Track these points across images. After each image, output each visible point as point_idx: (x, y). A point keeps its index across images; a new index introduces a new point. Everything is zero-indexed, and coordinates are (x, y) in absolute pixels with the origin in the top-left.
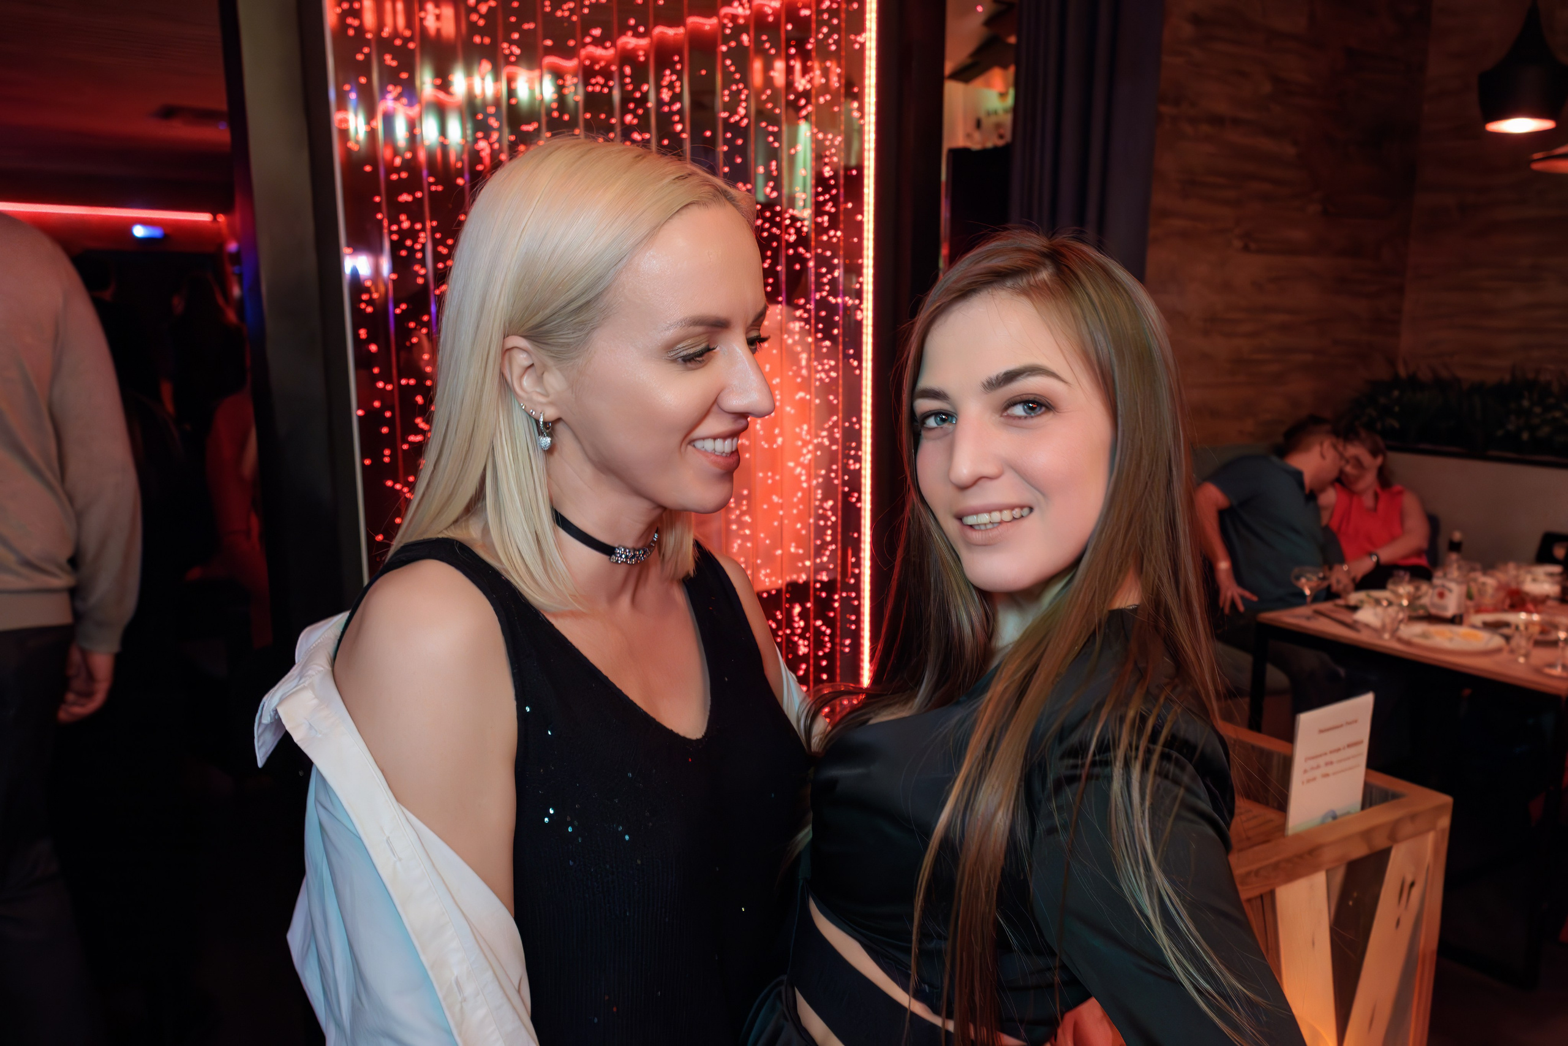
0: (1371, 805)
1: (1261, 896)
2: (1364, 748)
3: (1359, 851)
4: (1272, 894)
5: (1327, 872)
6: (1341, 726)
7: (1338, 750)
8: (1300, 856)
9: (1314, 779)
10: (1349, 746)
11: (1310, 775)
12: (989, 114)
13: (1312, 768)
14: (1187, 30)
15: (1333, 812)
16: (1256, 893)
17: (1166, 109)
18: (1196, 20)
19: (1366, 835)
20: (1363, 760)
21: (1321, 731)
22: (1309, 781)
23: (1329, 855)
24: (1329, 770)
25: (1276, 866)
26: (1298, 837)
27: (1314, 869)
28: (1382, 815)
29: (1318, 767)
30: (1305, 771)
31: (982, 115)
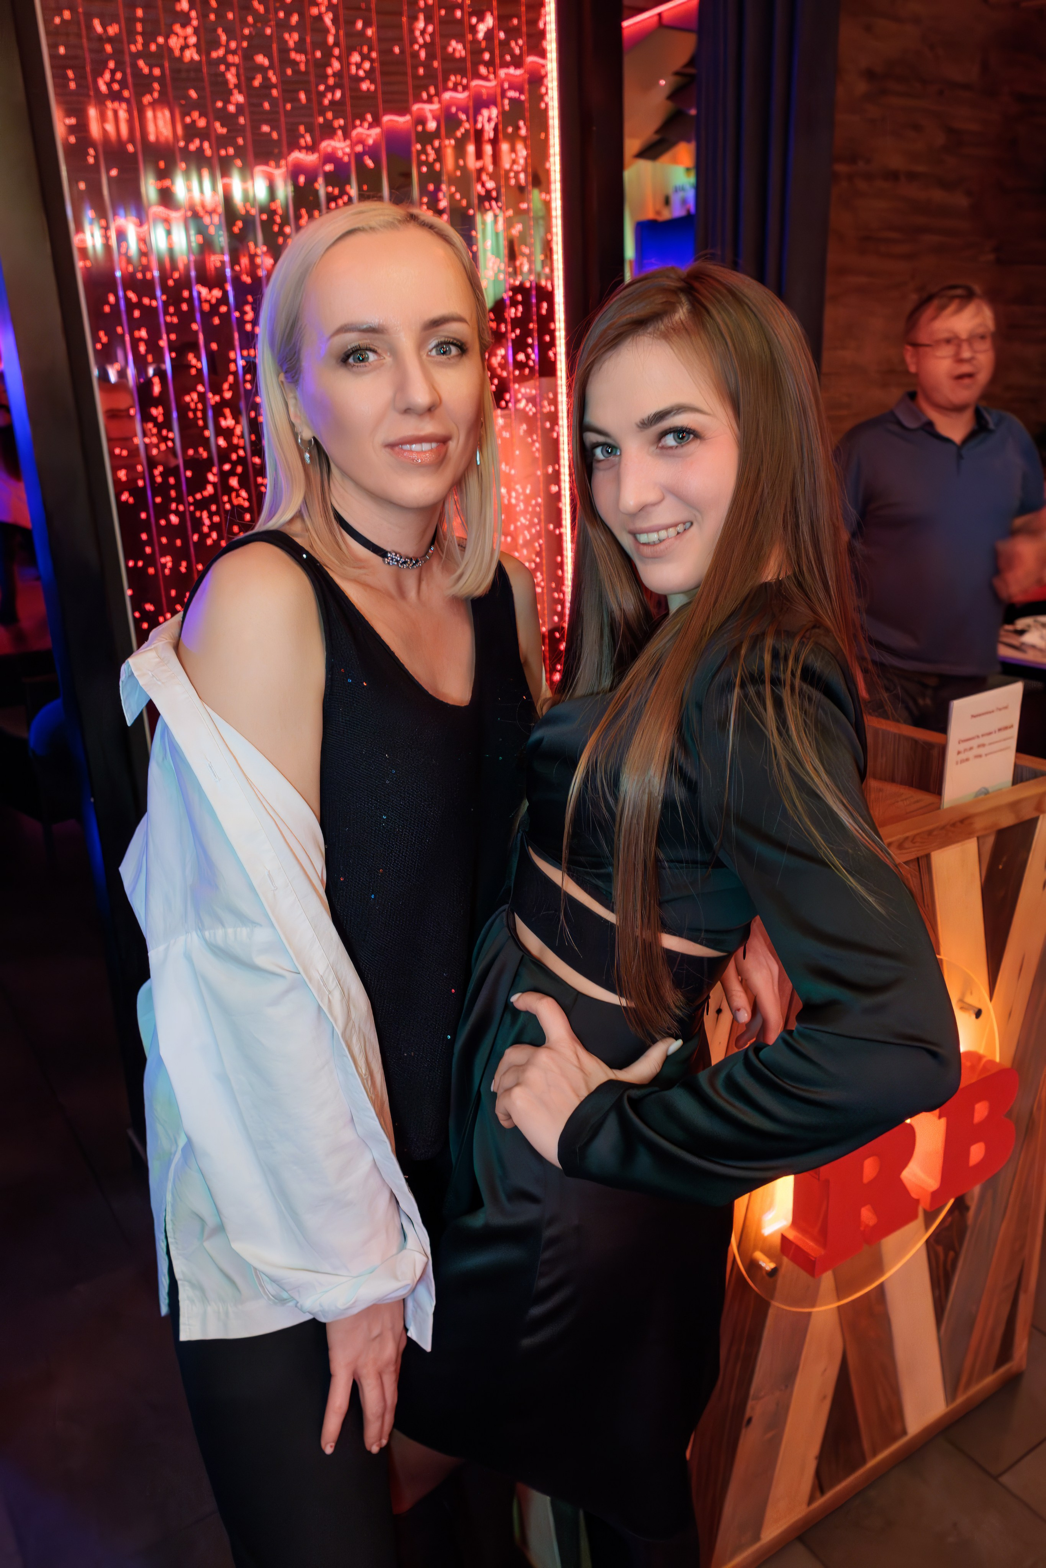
0: (1022, 781)
1: (918, 859)
2: (1014, 732)
3: (1007, 820)
4: (928, 857)
5: (978, 838)
6: (993, 712)
7: (990, 734)
8: (954, 825)
9: (967, 760)
10: (1000, 730)
11: (963, 756)
12: (677, 190)
13: (965, 750)
14: (861, 87)
15: (985, 788)
16: (913, 856)
17: (841, 168)
18: (870, 75)
19: (1014, 806)
20: (1013, 743)
21: (973, 716)
22: (962, 761)
23: (979, 824)
24: (982, 751)
25: (930, 833)
26: (952, 809)
27: (968, 835)
28: (1030, 790)
29: (971, 748)
30: (959, 753)
31: (670, 191)
